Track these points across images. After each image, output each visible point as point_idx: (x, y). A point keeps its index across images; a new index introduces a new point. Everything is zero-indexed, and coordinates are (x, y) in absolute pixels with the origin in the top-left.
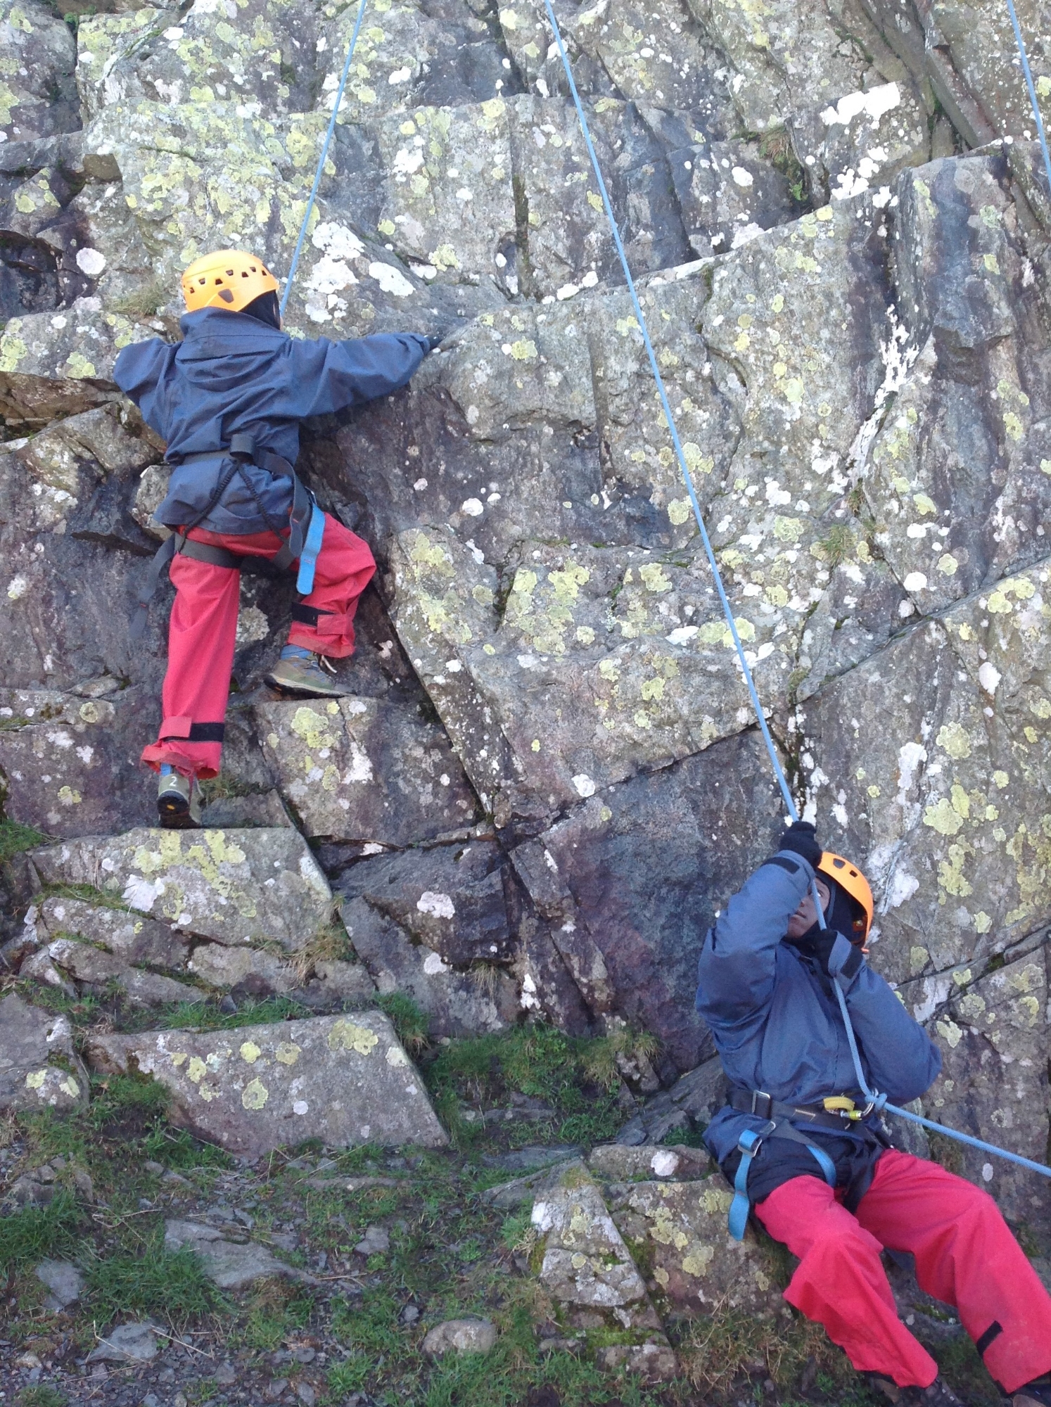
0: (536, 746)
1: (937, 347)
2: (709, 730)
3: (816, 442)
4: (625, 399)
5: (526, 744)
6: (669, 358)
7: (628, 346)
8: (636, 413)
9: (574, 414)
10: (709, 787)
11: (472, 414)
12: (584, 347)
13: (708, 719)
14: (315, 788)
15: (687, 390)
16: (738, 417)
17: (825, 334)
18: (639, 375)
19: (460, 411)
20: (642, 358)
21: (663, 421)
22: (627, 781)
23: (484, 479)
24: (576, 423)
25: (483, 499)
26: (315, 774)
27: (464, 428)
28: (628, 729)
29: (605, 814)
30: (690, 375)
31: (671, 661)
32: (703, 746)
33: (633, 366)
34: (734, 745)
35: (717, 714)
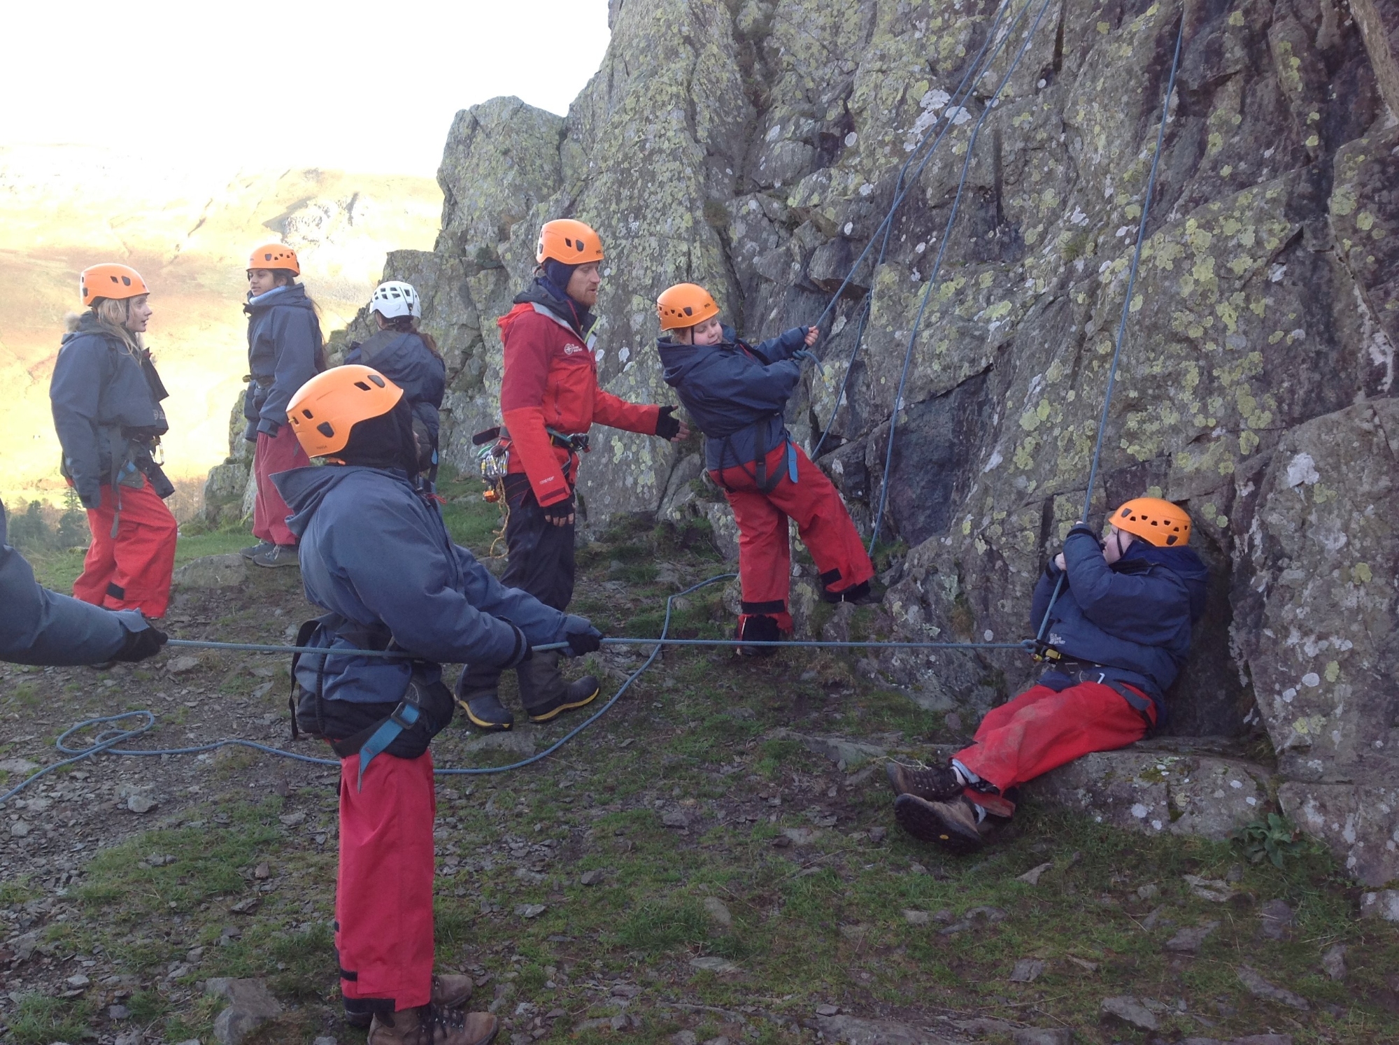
0: (883, 381)
1: (1179, 93)
2: (966, 370)
3: (1108, 176)
4: (1012, 167)
5: (878, 380)
6: (1042, 135)
7: (1018, 132)
8: (1020, 175)
9: (980, 182)
10: (962, 407)
11: (930, 192)
12: (991, 140)
13: (966, 365)
14: (824, 407)
15: (1052, 154)
16: (1075, 167)
17: (1125, 99)
18: (1024, 150)
19: (924, 191)
20: (1027, 139)
21: (1036, 177)
22: (923, 402)
23: (929, 232)
24: (982, 188)
25: (927, 242)
26: (826, 400)
27: (925, 202)
28: (929, 371)
29: (904, 419)
30: (1054, 144)
31: (954, 329)
32: (960, 381)
33: (1020, 145)
34: (979, 381)
35: (973, 362)
